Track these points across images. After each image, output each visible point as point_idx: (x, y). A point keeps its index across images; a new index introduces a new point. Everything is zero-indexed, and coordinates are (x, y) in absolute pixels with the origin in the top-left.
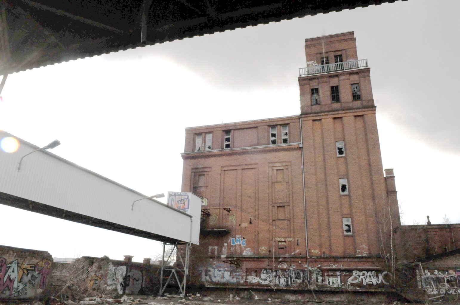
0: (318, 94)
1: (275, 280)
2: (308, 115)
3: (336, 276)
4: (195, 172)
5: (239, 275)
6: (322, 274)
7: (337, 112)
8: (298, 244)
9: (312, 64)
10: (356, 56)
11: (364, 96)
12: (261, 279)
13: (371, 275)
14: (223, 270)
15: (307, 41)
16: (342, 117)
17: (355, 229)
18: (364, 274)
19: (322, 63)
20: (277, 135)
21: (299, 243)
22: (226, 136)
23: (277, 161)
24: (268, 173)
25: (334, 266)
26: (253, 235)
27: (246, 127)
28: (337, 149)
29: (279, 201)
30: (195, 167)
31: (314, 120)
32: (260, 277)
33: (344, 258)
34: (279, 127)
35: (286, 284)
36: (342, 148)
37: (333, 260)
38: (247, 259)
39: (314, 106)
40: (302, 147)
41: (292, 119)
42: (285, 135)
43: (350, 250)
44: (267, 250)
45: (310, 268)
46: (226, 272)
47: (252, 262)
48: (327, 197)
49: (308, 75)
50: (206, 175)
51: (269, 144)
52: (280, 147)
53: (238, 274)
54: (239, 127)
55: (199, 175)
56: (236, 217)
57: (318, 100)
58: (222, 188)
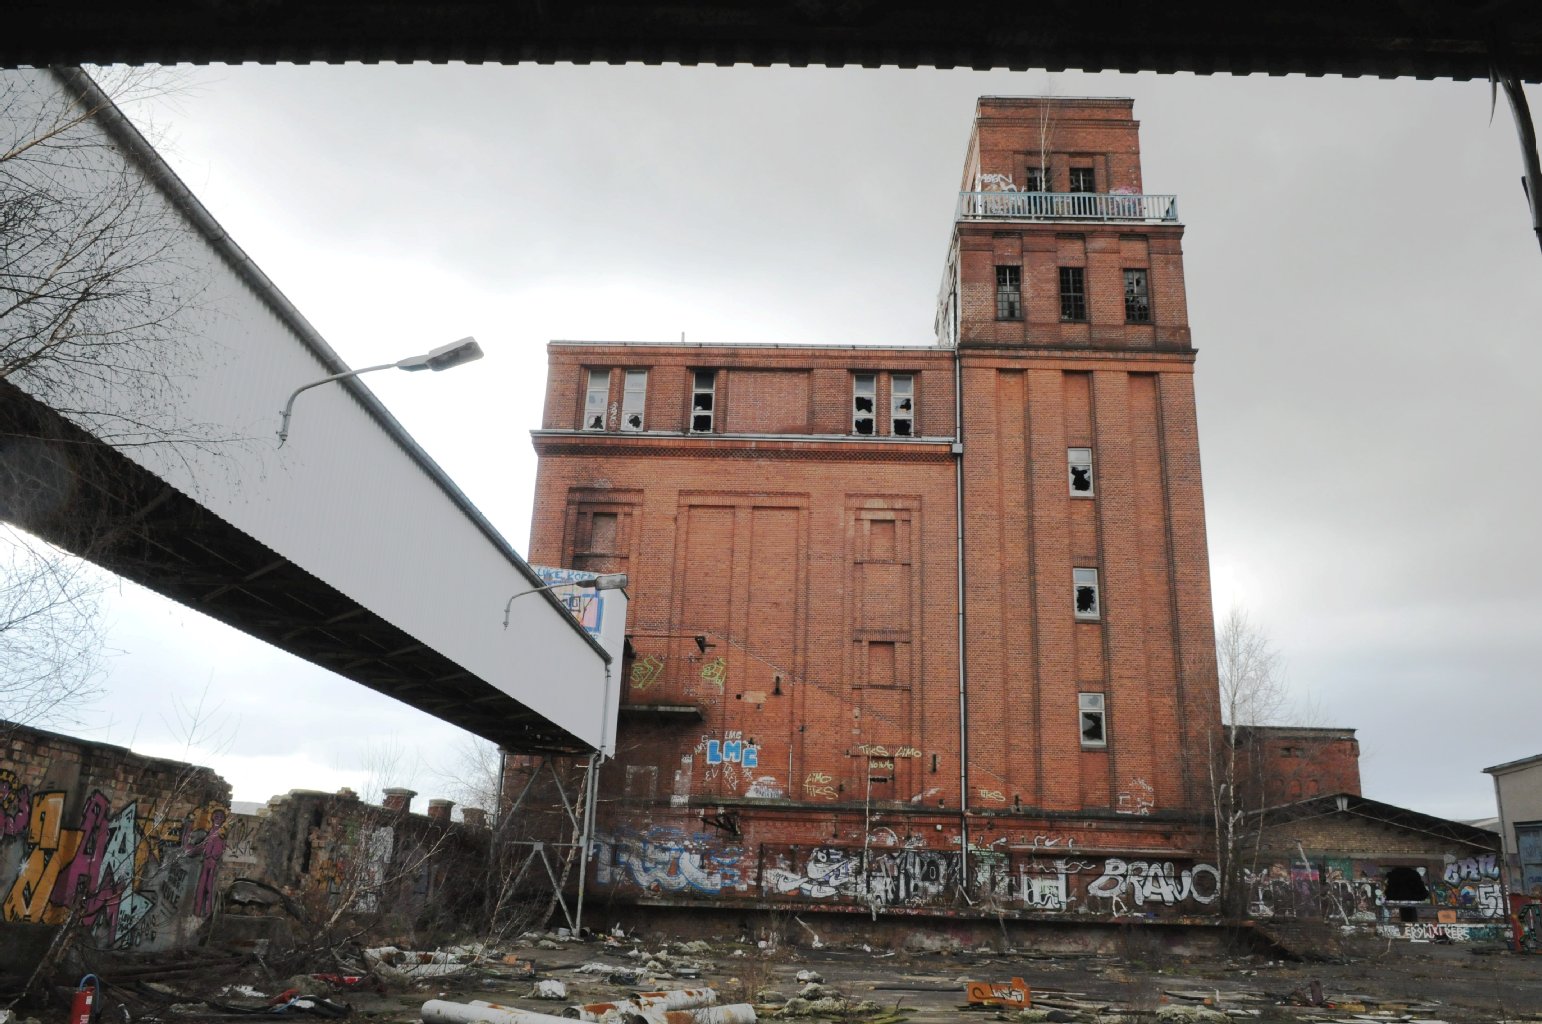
0: (1018, 288)
1: (856, 884)
2: (987, 353)
3: (1054, 875)
4: (581, 503)
5: (731, 866)
6: (1010, 866)
7: (1076, 354)
8: (934, 770)
9: (998, 184)
10: (1139, 179)
11: (1161, 316)
12: (806, 879)
13: (1160, 873)
14: (676, 847)
15: (984, 102)
16: (1091, 371)
17: (1116, 729)
18: (1138, 871)
19: (1032, 186)
20: (874, 402)
21: (938, 766)
22: (697, 386)
23: (873, 490)
24: (845, 530)
25: (1048, 843)
26: (785, 732)
27: (774, 363)
28: (1070, 470)
29: (877, 625)
30: (583, 483)
31: (1001, 371)
32: (806, 872)
33: (1080, 817)
34: (884, 378)
35: (891, 896)
36: (1085, 472)
37: (1044, 823)
38: (762, 814)
39: (1004, 324)
40: (961, 455)
41: (931, 358)
42: (902, 407)
43: (1097, 795)
44: (830, 784)
45: (971, 847)
46: (686, 855)
47: (778, 824)
48: (1034, 623)
49: (984, 217)
50: (621, 518)
51: (849, 433)
52: (888, 447)
53: (727, 861)
54: (748, 362)
55: (596, 514)
56: (727, 668)
57: (1017, 305)
58: (680, 567)
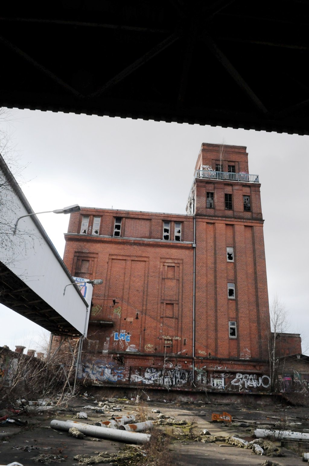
0: (213, 199)
1: (160, 380)
2: (203, 217)
3: (220, 378)
4: (78, 257)
5: (121, 373)
6: (207, 375)
7: (229, 219)
8: (185, 344)
9: (207, 168)
10: (248, 169)
11: (254, 209)
12: (144, 378)
13: (252, 378)
14: (103, 367)
15: (204, 145)
16: (234, 225)
17: (240, 333)
18: (246, 377)
19: (217, 169)
20: (169, 230)
21: (186, 343)
22: (116, 223)
23: (168, 257)
24: (160, 268)
25: (219, 368)
26: (139, 331)
27: (140, 217)
28: (227, 254)
29: (168, 298)
30: (79, 250)
31: (207, 223)
32: (144, 376)
33: (229, 360)
34: (173, 223)
35: (171, 384)
36: (231, 254)
37: (218, 361)
38: (131, 357)
39: (208, 209)
40: (195, 248)
41: (187, 218)
42: (178, 232)
43: (234, 353)
44: (152, 348)
45: (196, 369)
46: (106, 369)
47: (136, 360)
48: (216, 300)
49: (203, 178)
50: (90, 261)
51: (162, 239)
52: (173, 244)
53: (119, 371)
54: (132, 216)
55: (83, 260)
56: (121, 310)
57: (213, 204)
58: (108, 278)
